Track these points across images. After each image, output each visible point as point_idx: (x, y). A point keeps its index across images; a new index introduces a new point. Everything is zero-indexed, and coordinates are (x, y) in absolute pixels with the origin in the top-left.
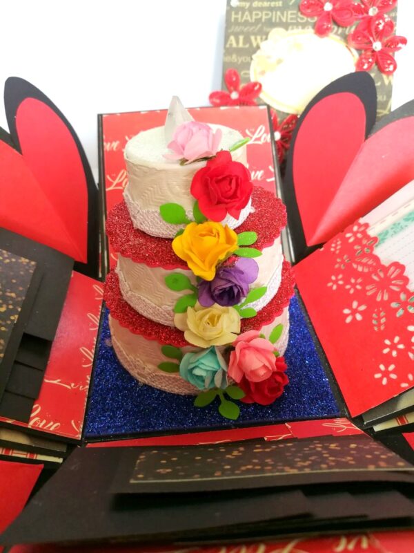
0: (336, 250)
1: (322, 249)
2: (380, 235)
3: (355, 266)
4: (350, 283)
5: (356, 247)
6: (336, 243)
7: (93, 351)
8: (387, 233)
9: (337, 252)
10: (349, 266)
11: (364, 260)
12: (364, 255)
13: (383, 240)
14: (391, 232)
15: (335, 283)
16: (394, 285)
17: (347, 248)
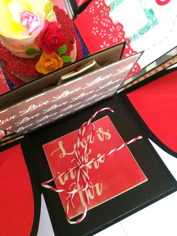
0: (92, 12)
1: (86, 10)
2: (111, 5)
3: (102, 22)
4: (101, 32)
5: (101, 11)
6: (92, 7)
7: (3, 74)
8: (114, 4)
9: (93, 13)
10: (99, 22)
11: (106, 20)
12: (105, 17)
13: (113, 8)
14: (116, 4)
15: (95, 31)
16: (119, 35)
17: (97, 11)
